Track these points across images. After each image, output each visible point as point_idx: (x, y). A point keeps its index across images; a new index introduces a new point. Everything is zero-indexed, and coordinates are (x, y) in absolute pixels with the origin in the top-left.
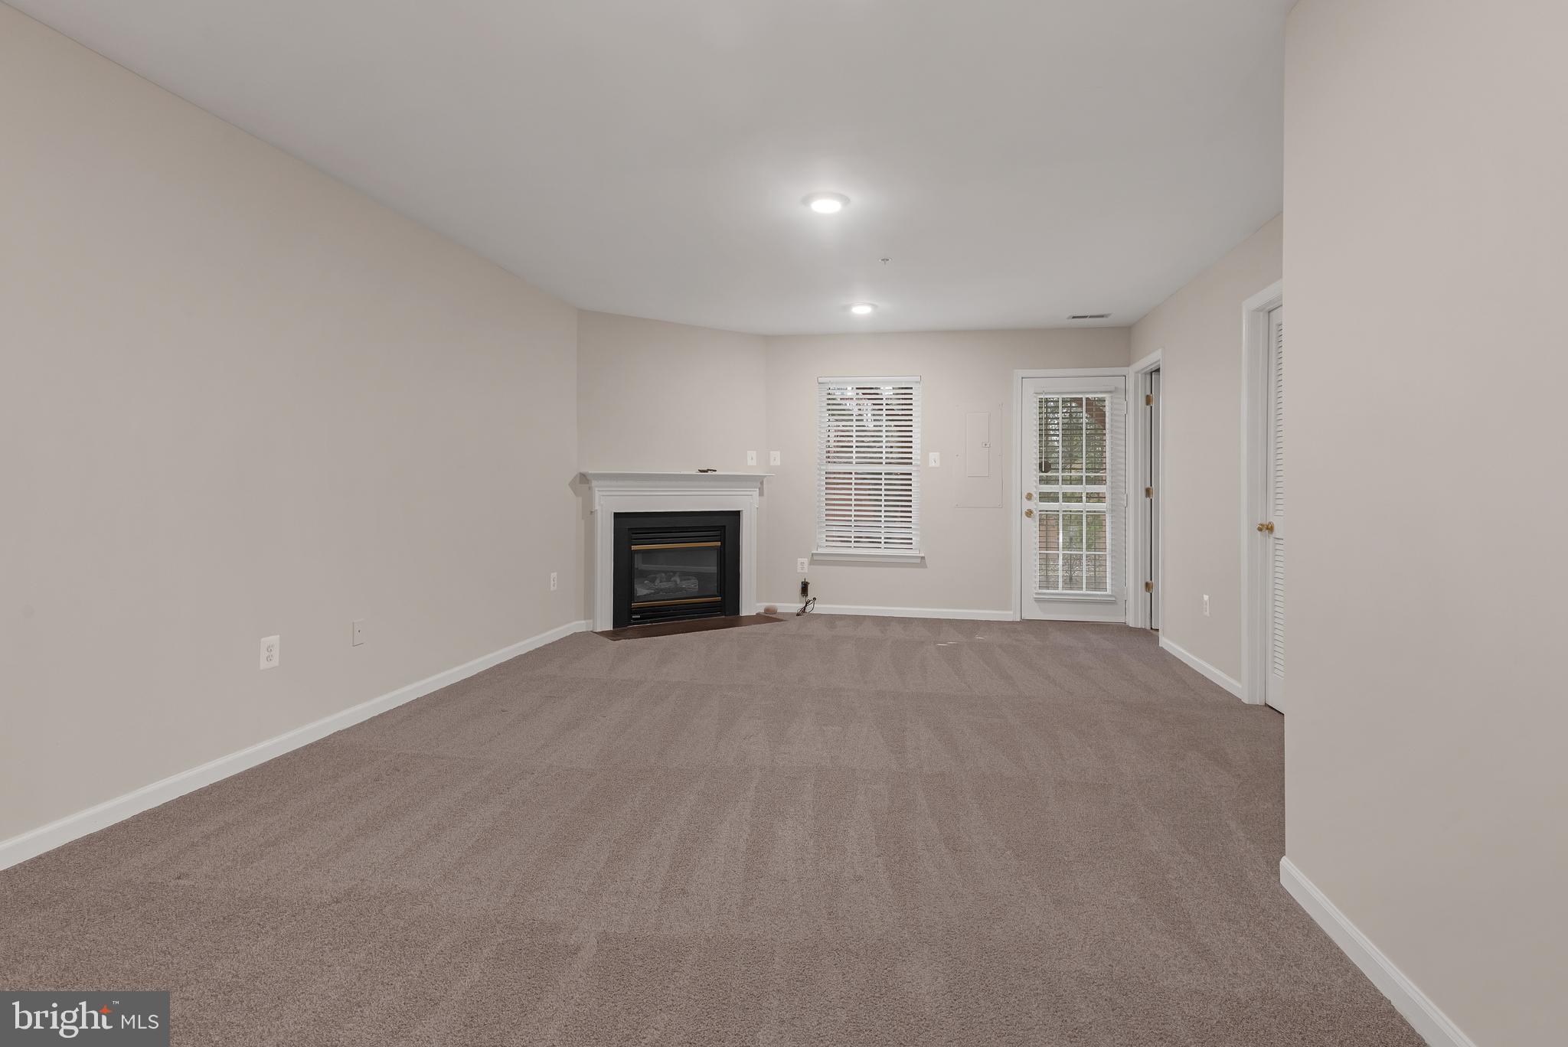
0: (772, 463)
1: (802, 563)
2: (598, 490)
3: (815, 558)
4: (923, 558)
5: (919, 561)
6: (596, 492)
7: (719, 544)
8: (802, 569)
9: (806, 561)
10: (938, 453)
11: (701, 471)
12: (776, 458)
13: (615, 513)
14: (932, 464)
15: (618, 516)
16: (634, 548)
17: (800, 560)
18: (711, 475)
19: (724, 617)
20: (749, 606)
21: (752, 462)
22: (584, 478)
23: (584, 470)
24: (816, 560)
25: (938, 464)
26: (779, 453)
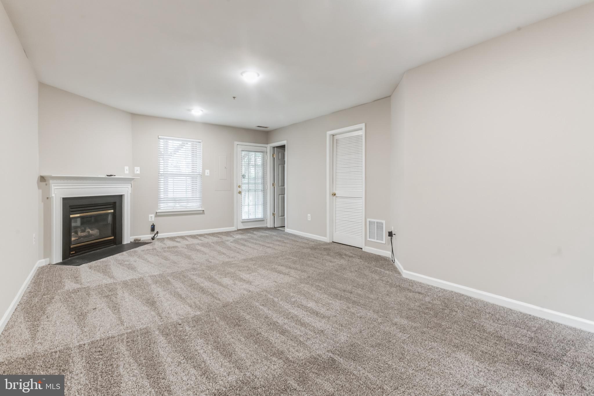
0: (136, 172)
1: (151, 217)
2: (54, 186)
3: (158, 214)
4: (203, 211)
5: (202, 212)
6: (53, 187)
7: (112, 211)
8: (151, 219)
9: (153, 216)
10: (209, 170)
11: (108, 176)
12: (138, 170)
13: (63, 198)
14: (206, 174)
15: (64, 199)
16: (71, 216)
17: (150, 215)
18: (112, 178)
19: (115, 246)
20: (127, 238)
21: (127, 172)
22: (43, 179)
23: (43, 174)
24: (157, 215)
25: (209, 175)
26: (139, 168)
